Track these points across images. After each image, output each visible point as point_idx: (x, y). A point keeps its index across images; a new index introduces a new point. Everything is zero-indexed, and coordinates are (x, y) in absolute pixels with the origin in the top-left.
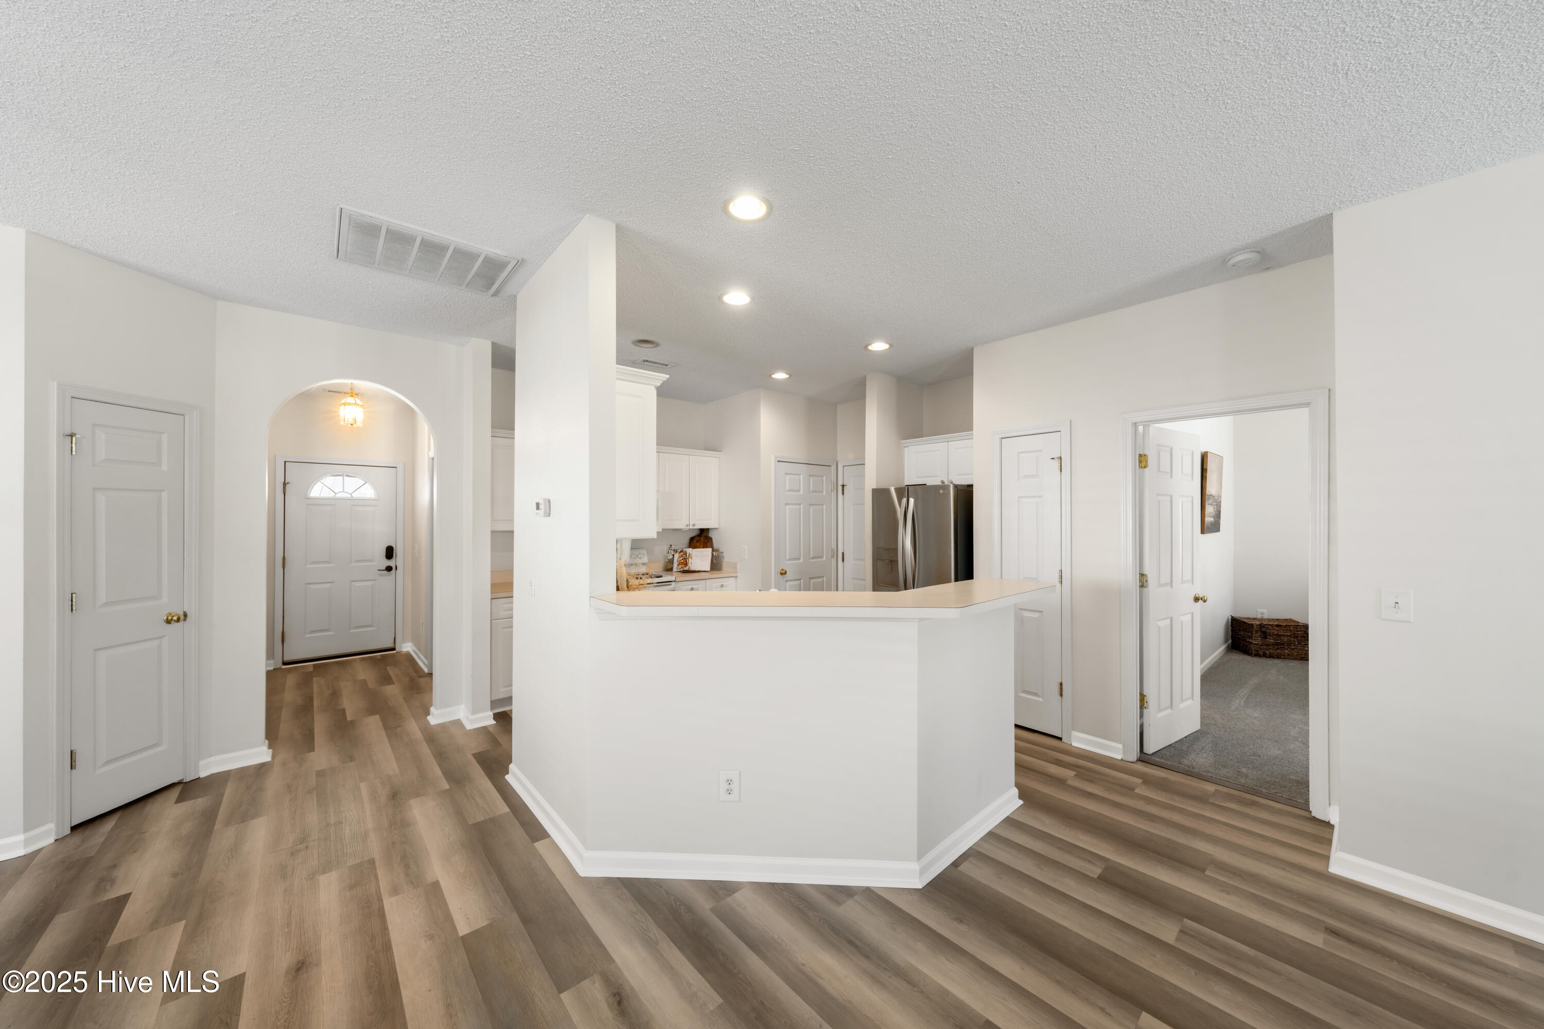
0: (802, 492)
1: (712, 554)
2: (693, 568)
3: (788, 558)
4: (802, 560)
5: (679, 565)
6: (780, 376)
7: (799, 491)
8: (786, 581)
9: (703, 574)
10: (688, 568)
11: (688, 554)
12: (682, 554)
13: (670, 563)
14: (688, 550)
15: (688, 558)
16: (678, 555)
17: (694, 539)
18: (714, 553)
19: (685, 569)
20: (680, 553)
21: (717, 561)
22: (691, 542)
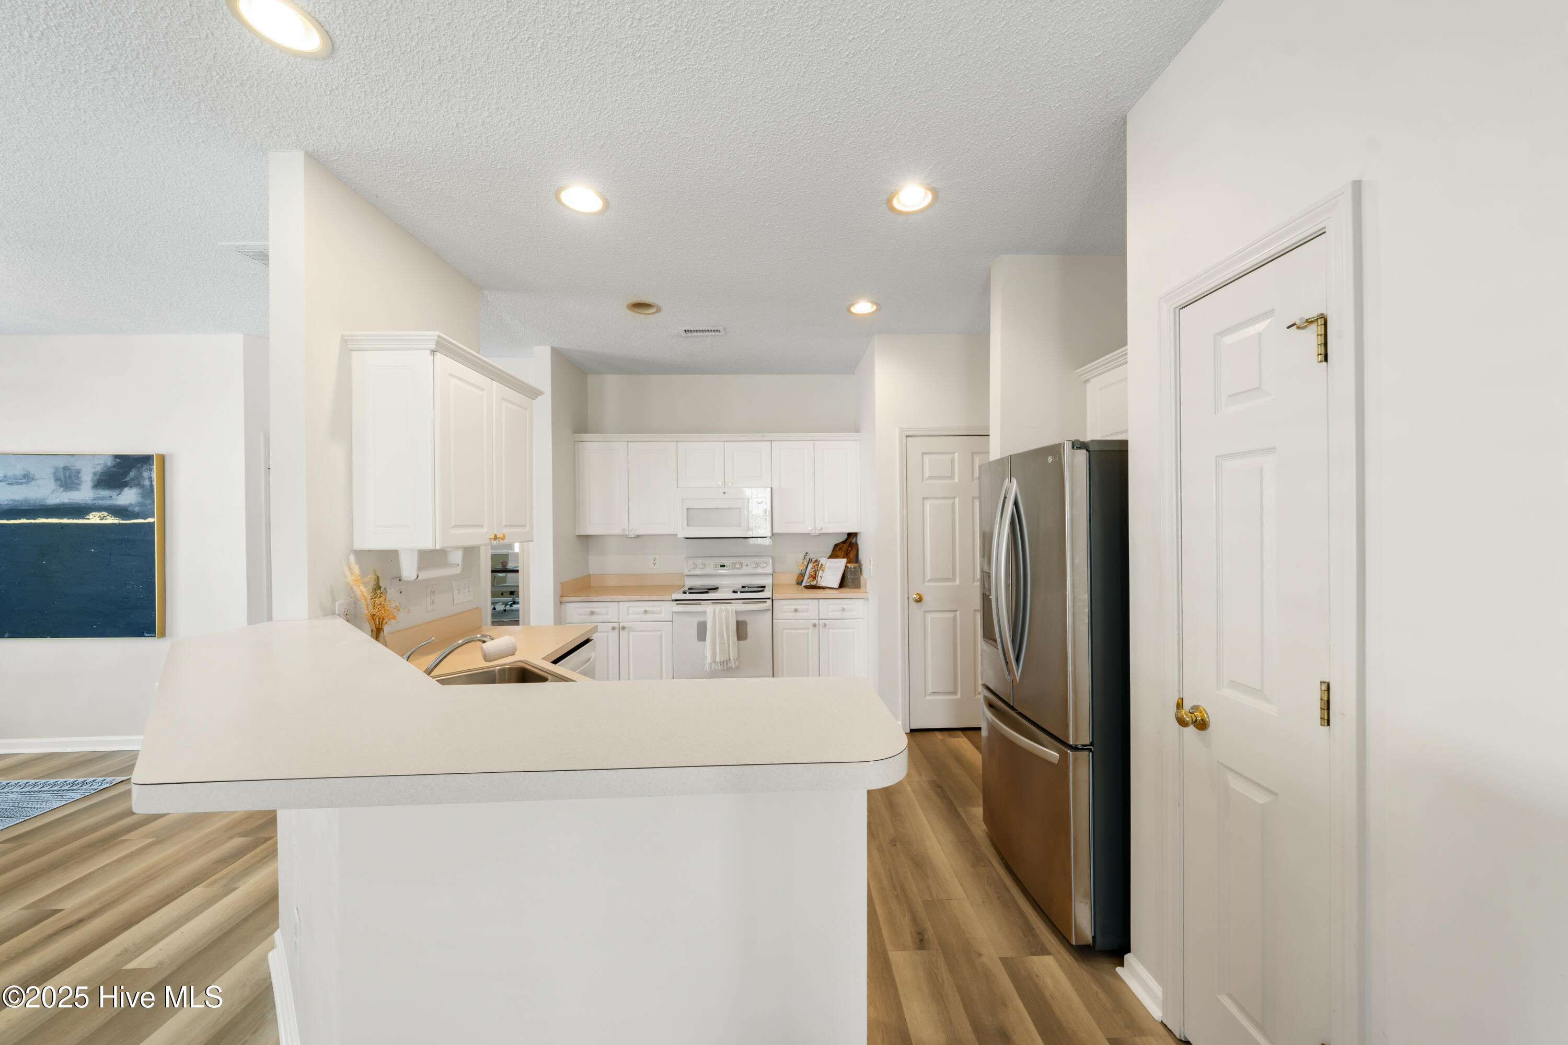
0: (956, 480)
1: (846, 567)
2: (822, 583)
3: (929, 578)
4: (958, 582)
5: (809, 578)
6: (863, 307)
7: (952, 477)
8: (925, 611)
9: (828, 591)
10: (815, 582)
11: (822, 565)
12: (817, 565)
13: (802, 575)
14: (823, 561)
15: (821, 570)
16: (810, 566)
17: (839, 547)
18: (849, 565)
19: (814, 583)
20: (814, 563)
21: (849, 576)
22: (832, 550)
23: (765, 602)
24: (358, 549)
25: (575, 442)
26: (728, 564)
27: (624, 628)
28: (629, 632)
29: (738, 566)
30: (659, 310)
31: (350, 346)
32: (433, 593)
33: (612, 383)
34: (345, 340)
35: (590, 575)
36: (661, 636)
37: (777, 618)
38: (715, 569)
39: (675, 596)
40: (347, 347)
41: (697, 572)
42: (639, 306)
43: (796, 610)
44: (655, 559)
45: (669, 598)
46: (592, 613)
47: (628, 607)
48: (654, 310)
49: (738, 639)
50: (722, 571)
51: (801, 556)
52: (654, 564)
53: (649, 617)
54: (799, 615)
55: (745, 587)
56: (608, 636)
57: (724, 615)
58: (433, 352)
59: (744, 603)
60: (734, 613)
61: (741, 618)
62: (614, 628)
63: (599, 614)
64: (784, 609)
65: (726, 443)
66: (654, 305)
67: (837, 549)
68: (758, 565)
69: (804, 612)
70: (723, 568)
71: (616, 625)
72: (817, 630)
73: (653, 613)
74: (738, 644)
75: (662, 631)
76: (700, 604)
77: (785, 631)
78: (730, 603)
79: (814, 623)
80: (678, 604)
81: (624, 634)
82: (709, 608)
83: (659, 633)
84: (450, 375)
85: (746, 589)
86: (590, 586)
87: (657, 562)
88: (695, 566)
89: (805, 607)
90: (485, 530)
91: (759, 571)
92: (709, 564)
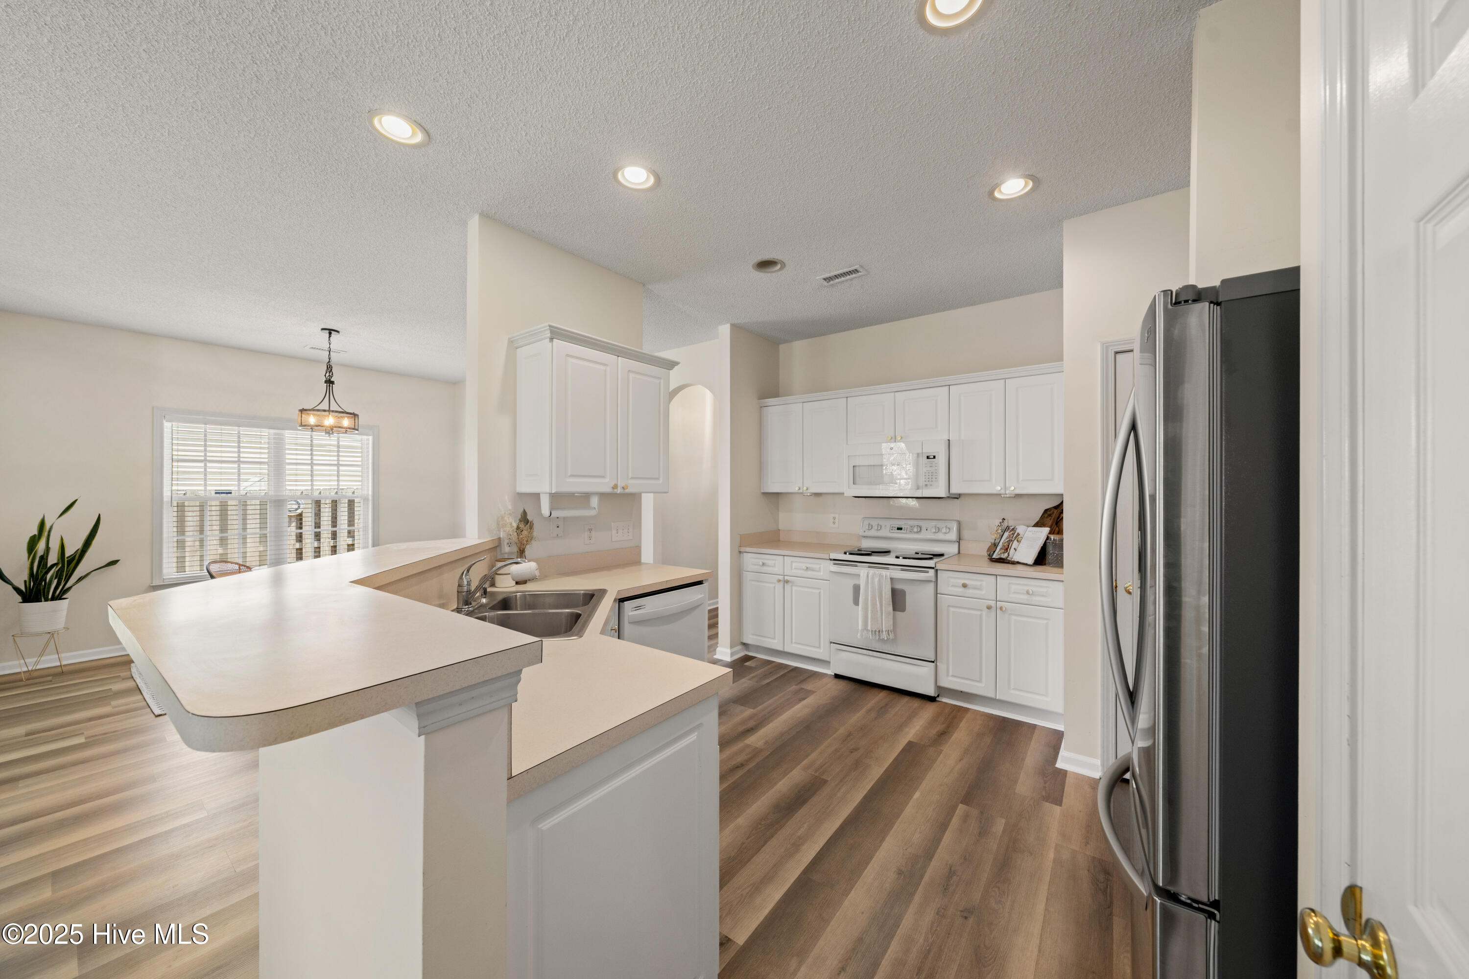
1: (1048, 538)
2: (1015, 557)
5: (1001, 549)
6: (1012, 186)
9: (1019, 567)
10: (1006, 555)
11: (1018, 534)
12: (1012, 534)
13: (995, 545)
14: (1020, 529)
15: (1016, 541)
16: (1006, 534)
17: (1049, 513)
18: (1052, 537)
19: (1004, 556)
20: (1010, 532)
21: (1050, 549)
22: (1041, 515)
23: (927, 572)
24: (520, 492)
25: (761, 407)
26: (906, 527)
27: (787, 582)
28: (792, 586)
29: (915, 530)
30: (783, 265)
31: (515, 345)
32: (590, 530)
33: (799, 347)
34: (512, 341)
35: (779, 530)
36: (820, 593)
37: (943, 592)
38: (891, 531)
39: (833, 556)
40: (513, 345)
41: (873, 533)
42: (765, 265)
43: (965, 586)
44: (834, 518)
45: (826, 556)
46: (763, 564)
47: (792, 562)
48: (779, 266)
49: (894, 609)
50: (899, 534)
51: (997, 522)
52: (834, 523)
53: (810, 574)
54: (969, 592)
55: (918, 553)
56: (774, 587)
57: (876, 580)
58: (551, 339)
59: (902, 570)
60: (889, 580)
61: (898, 586)
62: (779, 581)
63: (768, 566)
64: (950, 582)
65: (896, 393)
66: (776, 261)
67: (1046, 515)
68: (939, 530)
69: (975, 588)
70: (899, 531)
71: (781, 578)
72: (993, 614)
73: (813, 570)
74: (893, 614)
75: (820, 589)
76: (856, 566)
77: (952, 609)
78: (888, 569)
79: (990, 604)
80: (835, 564)
81: (787, 587)
82: (863, 572)
83: (818, 591)
84: (568, 355)
85: (920, 556)
86: (779, 541)
87: (837, 521)
88: (871, 527)
89: (978, 583)
90: (607, 480)
91: (940, 536)
92: (885, 526)
